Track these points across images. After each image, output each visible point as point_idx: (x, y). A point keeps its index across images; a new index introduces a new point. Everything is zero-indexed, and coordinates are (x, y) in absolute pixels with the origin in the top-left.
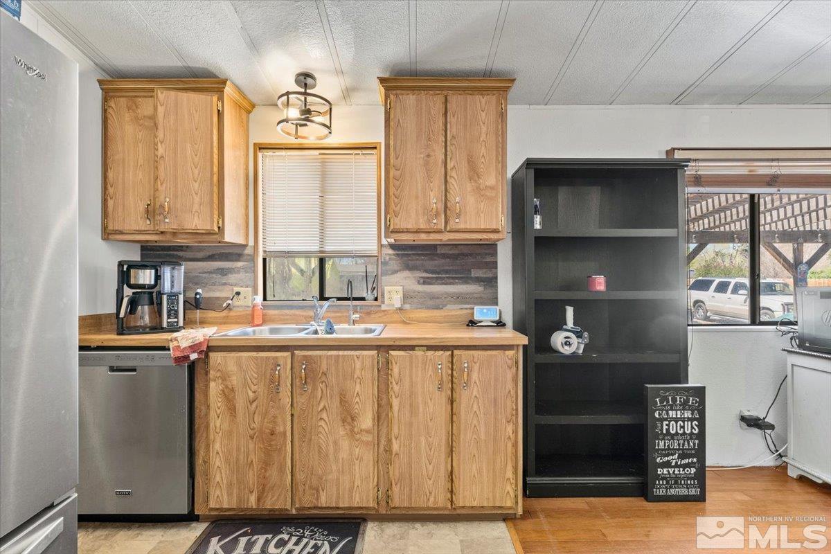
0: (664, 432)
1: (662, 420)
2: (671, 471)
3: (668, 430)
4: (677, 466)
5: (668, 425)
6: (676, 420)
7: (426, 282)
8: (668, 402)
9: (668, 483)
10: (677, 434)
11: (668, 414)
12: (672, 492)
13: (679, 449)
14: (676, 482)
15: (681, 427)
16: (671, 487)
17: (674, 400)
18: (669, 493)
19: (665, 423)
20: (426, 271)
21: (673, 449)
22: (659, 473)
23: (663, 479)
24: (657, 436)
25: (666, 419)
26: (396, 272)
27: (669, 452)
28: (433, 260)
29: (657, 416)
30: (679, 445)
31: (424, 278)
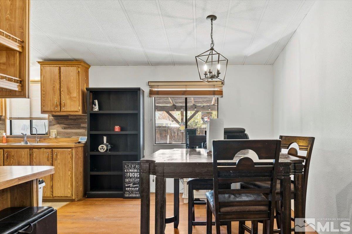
0: (128, 176)
1: (127, 172)
2: (130, 189)
3: (129, 176)
4: (132, 187)
5: (129, 174)
6: (132, 173)
7: (65, 128)
8: (129, 166)
9: (129, 193)
10: (132, 177)
11: (129, 171)
12: (131, 195)
13: (133, 182)
14: (132, 193)
15: (134, 175)
16: (130, 194)
17: (131, 166)
18: (130, 196)
19: (128, 173)
20: (65, 125)
21: (131, 182)
22: (126, 189)
23: (128, 191)
24: (126, 178)
25: (129, 172)
26: (54, 125)
27: (129, 183)
28: (67, 121)
29: (125, 171)
30: (133, 180)
31: (64, 127)
